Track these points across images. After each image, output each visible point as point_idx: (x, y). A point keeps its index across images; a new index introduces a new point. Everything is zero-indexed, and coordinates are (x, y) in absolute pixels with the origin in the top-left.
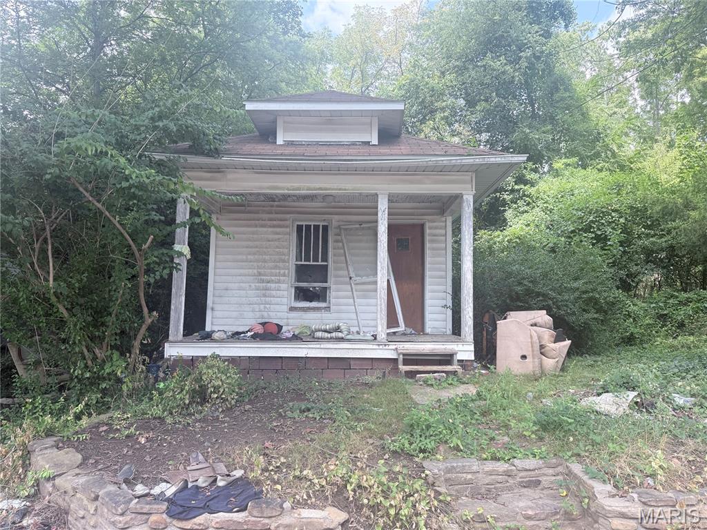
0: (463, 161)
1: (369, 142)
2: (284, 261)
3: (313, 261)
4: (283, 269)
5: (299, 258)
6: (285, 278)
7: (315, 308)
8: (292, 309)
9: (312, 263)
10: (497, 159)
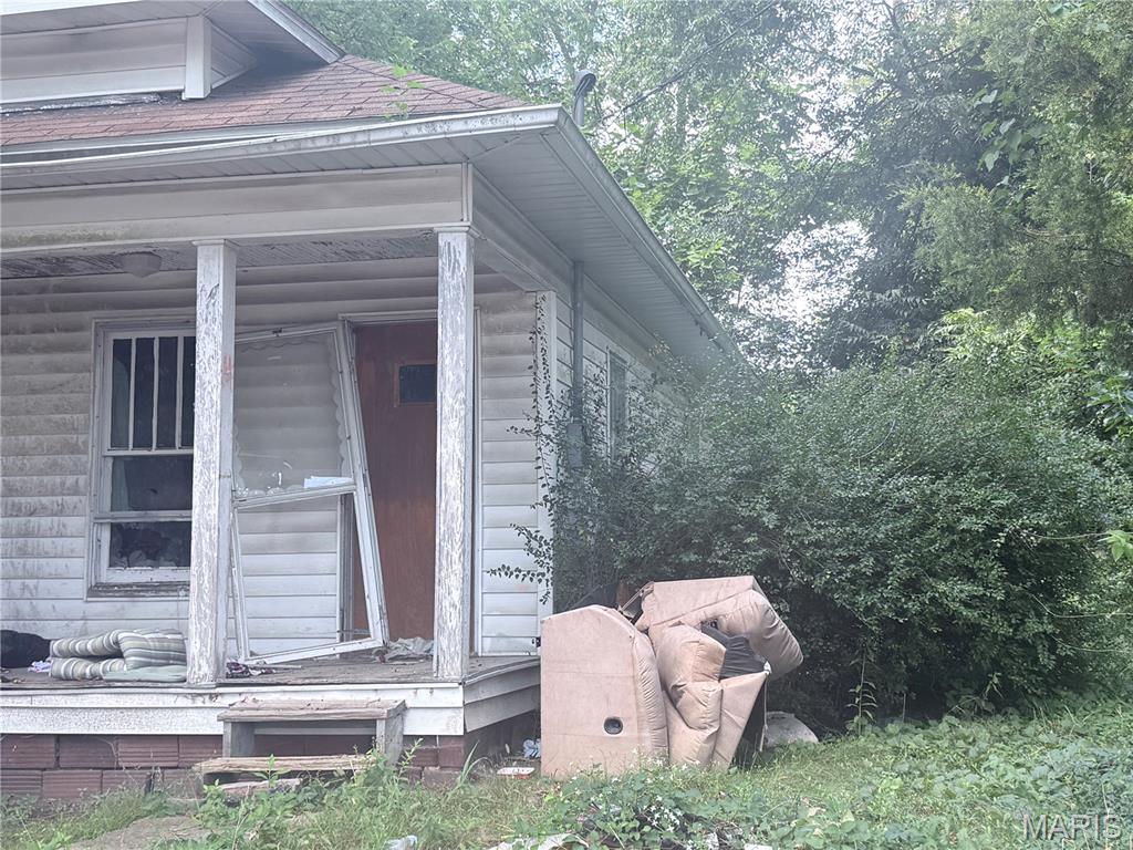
0: (374, 136)
1: (180, 92)
2: (74, 449)
3: (158, 447)
4: (73, 473)
5: (118, 440)
6: (76, 498)
7: (162, 584)
8: (98, 590)
9: (154, 452)
10: (471, 125)
